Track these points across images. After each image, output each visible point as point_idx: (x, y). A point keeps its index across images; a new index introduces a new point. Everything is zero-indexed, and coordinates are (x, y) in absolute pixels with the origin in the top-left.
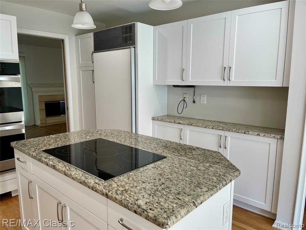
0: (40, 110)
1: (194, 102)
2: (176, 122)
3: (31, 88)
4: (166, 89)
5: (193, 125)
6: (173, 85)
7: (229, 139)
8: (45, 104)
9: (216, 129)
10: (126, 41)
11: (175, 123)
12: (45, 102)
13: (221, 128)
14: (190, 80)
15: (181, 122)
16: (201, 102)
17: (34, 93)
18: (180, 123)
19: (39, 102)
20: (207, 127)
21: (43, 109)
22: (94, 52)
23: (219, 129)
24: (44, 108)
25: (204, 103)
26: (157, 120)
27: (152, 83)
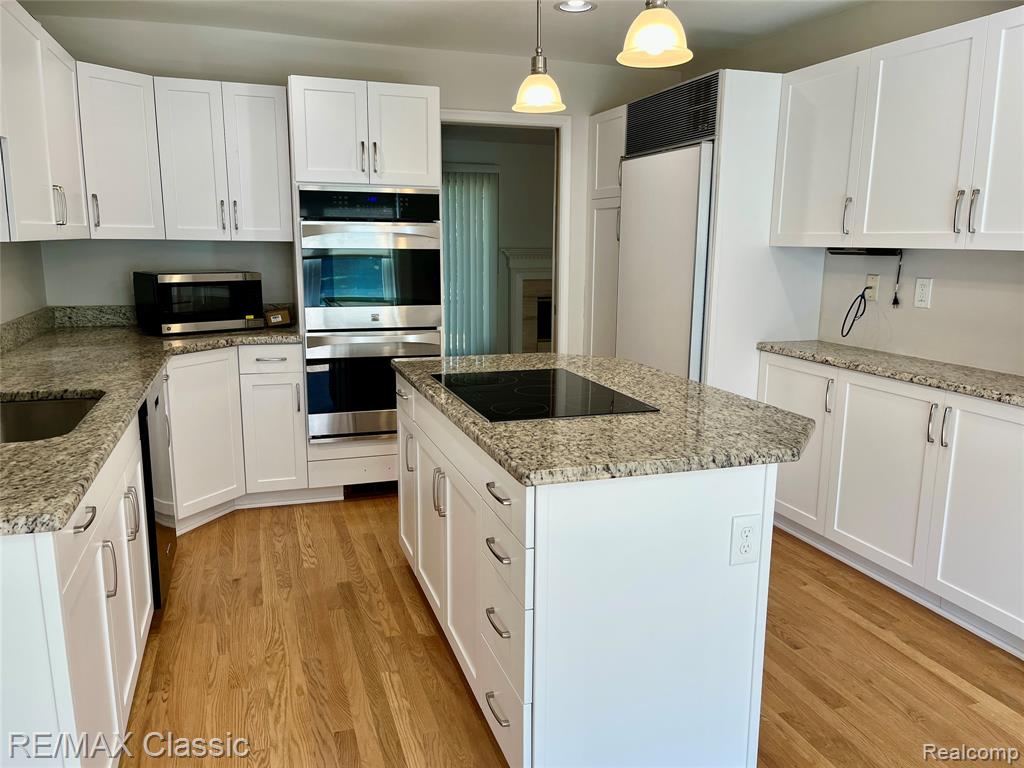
0: (526, 319)
1: (896, 302)
2: (818, 358)
3: (508, 259)
4: (821, 259)
5: (860, 368)
6: (829, 249)
7: (957, 417)
8: (539, 303)
9: (920, 383)
10: (696, 127)
11: (814, 360)
12: (539, 298)
13: (935, 382)
14: (865, 232)
15: (829, 358)
16: (917, 304)
17: (512, 271)
18: (826, 362)
19: (524, 297)
20: (897, 377)
21: (532, 318)
22: (624, 159)
23: (930, 385)
24: (536, 314)
25: (923, 305)
26: (770, 351)
27: (765, 240)
